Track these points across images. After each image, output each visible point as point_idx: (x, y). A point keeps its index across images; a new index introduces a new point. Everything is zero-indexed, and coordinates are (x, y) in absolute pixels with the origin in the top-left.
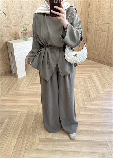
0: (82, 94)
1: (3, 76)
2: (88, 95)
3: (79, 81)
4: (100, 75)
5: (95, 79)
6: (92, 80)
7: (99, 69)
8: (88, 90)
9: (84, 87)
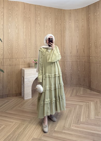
0: (73, 117)
1: (14, 97)
2: (77, 119)
3: (75, 108)
4: (99, 105)
5: (92, 107)
6: (89, 108)
7: (100, 100)
8: (80, 115)
9: (78, 113)
